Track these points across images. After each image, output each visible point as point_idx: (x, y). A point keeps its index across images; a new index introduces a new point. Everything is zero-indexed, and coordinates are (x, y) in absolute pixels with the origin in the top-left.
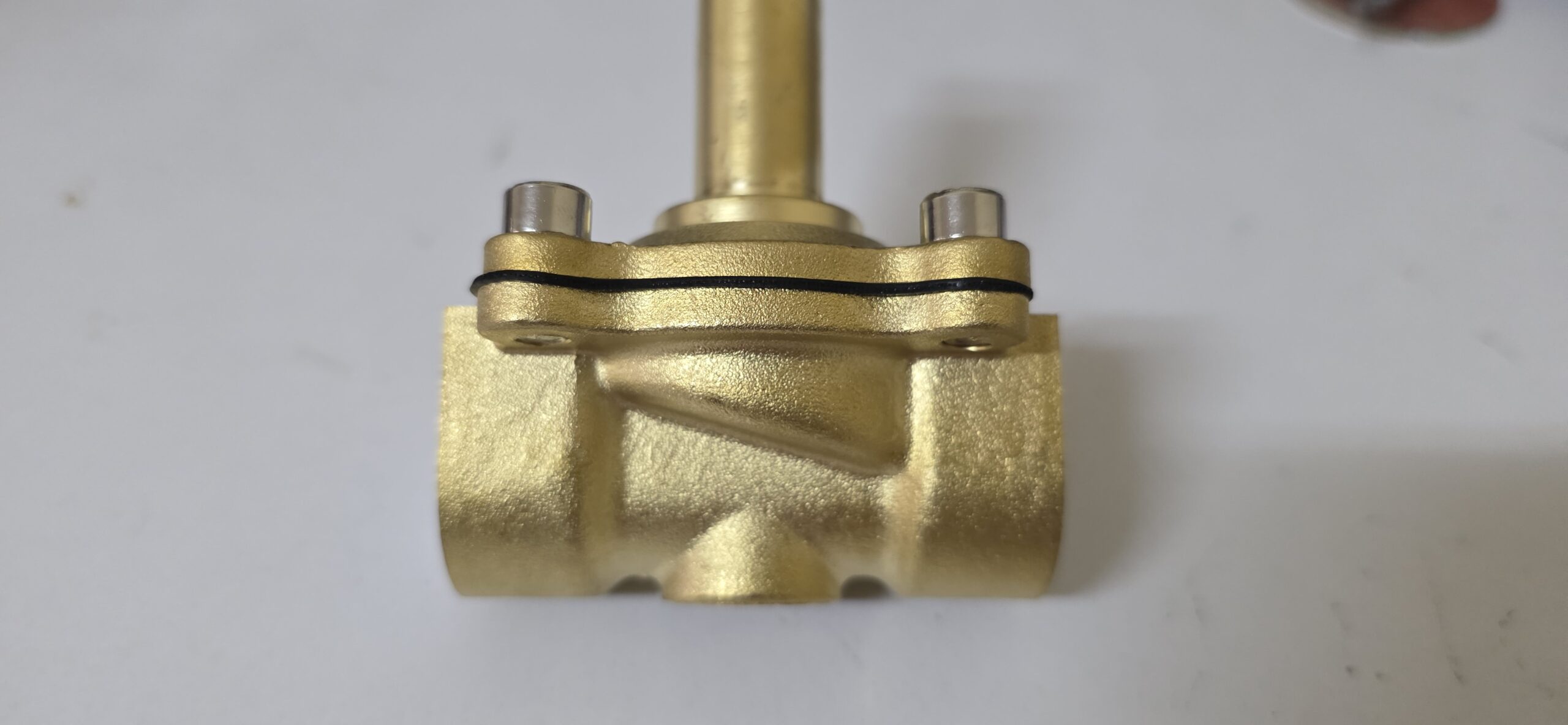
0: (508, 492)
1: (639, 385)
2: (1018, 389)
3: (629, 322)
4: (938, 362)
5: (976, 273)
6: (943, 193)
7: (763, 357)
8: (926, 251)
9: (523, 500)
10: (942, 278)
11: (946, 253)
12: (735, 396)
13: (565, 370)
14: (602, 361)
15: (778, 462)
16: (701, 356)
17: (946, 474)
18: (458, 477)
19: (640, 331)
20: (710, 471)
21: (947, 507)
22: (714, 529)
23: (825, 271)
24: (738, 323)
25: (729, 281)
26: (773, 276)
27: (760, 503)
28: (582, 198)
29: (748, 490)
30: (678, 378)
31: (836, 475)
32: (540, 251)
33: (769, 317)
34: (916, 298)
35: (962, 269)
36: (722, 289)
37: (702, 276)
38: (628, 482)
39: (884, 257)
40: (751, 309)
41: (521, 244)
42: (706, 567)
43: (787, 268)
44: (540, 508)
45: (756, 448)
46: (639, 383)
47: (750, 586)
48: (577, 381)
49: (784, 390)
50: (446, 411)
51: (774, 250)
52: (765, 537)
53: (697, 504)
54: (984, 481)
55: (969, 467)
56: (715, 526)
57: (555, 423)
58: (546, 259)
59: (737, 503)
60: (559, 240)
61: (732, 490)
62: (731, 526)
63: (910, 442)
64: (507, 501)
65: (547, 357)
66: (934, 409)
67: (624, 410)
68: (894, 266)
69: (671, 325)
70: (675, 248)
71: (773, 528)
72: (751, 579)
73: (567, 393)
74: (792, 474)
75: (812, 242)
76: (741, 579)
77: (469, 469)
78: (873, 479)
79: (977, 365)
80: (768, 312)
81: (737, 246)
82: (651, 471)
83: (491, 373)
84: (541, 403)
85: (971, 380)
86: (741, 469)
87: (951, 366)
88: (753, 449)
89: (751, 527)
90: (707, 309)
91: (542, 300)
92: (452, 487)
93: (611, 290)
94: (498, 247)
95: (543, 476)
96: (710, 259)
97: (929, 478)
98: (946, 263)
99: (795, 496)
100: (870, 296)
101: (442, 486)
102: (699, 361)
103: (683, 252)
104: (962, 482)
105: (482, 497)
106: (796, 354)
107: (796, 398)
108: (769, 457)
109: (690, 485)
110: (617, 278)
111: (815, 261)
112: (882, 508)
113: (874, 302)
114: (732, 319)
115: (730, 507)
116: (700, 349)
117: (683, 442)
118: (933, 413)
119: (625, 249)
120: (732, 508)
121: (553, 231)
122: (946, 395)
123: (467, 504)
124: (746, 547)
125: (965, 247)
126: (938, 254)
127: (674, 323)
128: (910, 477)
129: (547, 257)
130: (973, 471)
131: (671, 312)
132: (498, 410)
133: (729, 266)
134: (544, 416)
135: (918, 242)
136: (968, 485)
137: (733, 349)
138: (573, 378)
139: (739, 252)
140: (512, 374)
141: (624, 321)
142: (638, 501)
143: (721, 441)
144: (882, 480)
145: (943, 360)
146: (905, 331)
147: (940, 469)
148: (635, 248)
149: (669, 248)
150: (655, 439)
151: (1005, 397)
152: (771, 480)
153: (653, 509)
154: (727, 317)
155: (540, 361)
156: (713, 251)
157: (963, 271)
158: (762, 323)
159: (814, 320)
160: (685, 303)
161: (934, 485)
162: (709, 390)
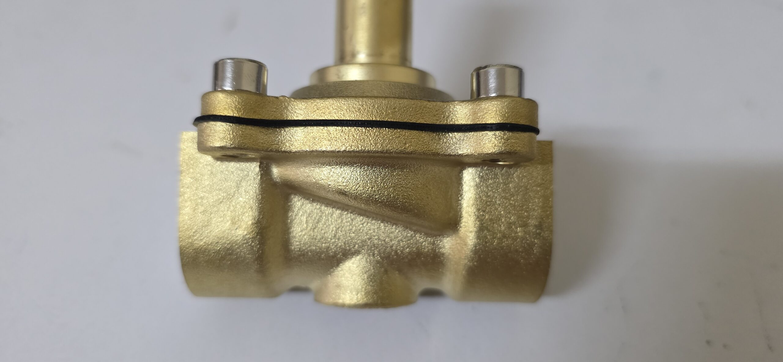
0: (220, 243)
1: (297, 182)
2: (527, 186)
3: (289, 147)
4: (479, 169)
5: (505, 120)
6: (486, 67)
7: (372, 168)
8: (474, 105)
9: (229, 248)
10: (484, 123)
11: (486, 107)
12: (355, 192)
13: (253, 171)
14: (276, 165)
15: (382, 226)
16: (334, 166)
17: (482, 237)
18: (190, 234)
19: (296, 152)
20: (341, 232)
21: (482, 256)
22: (343, 265)
23: (411, 117)
24: (356, 149)
25: (351, 123)
26: (378, 120)
27: (371, 250)
28: (260, 67)
29: (363, 243)
30: (320, 179)
31: (416, 235)
32: (233, 103)
33: (375, 146)
34: (467, 134)
35: (496, 118)
36: (346, 128)
37: (334, 119)
38: (293, 237)
39: (448, 107)
40: (364, 141)
41: (222, 98)
42: (338, 286)
43: (387, 115)
44: (239, 253)
45: (368, 218)
46: (297, 181)
47: (364, 299)
48: (260, 178)
49: (385, 188)
50: (183, 195)
51: (379, 104)
52: (373, 270)
53: (333, 250)
54: (505, 241)
55: (496, 233)
56: (344, 263)
57: (248, 203)
58: (237, 108)
59: (357, 250)
60: (245, 96)
61: (354, 242)
62: (353, 263)
63: (461, 217)
64: (220, 249)
65: (243, 163)
66: (476, 197)
67: (290, 194)
68: (454, 113)
69: (315, 149)
70: (318, 101)
71: (378, 265)
72: (365, 294)
73: (254, 185)
74: (390, 234)
75: (403, 98)
76: (359, 295)
77: (197, 230)
78: (438, 237)
79: (503, 171)
80: (375, 143)
81: (356, 101)
82: (306, 231)
83: (209, 172)
84: (239, 191)
85: (499, 180)
86: (360, 230)
87: (487, 172)
88: (367, 219)
89: (366, 264)
90: (337, 140)
91: (234, 134)
92: (187, 240)
93: (278, 127)
94: (208, 100)
95: (240, 235)
96: (339, 108)
97: (471, 239)
98: (486, 113)
99: (392, 247)
100: (439, 132)
101: (181, 239)
102: (333, 169)
103: (322, 103)
104: (492, 241)
105: (205, 246)
106: (393, 167)
107: (392, 193)
108: (376, 224)
109: (329, 240)
110: (282, 119)
111: (404, 110)
112: (443, 254)
113: (441, 136)
114: (352, 147)
115: (352, 252)
116: (334, 162)
117: (325, 214)
118: (475, 200)
119: (287, 101)
120: (354, 253)
121: (242, 89)
122: (483, 190)
123: (196, 250)
124: (362, 276)
125: (499, 103)
126: (481, 107)
127: (318, 148)
128: (460, 238)
129: (238, 107)
130: (498, 235)
131: (315, 141)
132: (214, 195)
133: (351, 113)
134: (241, 199)
135: (469, 98)
136: (495, 243)
137: (354, 163)
138: (258, 176)
139: (357, 104)
140: (221, 173)
141: (286, 145)
142: (298, 248)
143: (347, 214)
144: (443, 238)
145: (482, 168)
146: (460, 154)
147: (478, 234)
148: (293, 100)
149: (314, 100)
150: (308, 212)
151: (519, 191)
152: (377, 237)
153: (307, 253)
154: (350, 146)
155: (238, 165)
156: (341, 103)
157: (497, 118)
158: (371, 149)
159: (403, 148)
160: (323, 136)
161: (475, 243)
162: (339, 187)
